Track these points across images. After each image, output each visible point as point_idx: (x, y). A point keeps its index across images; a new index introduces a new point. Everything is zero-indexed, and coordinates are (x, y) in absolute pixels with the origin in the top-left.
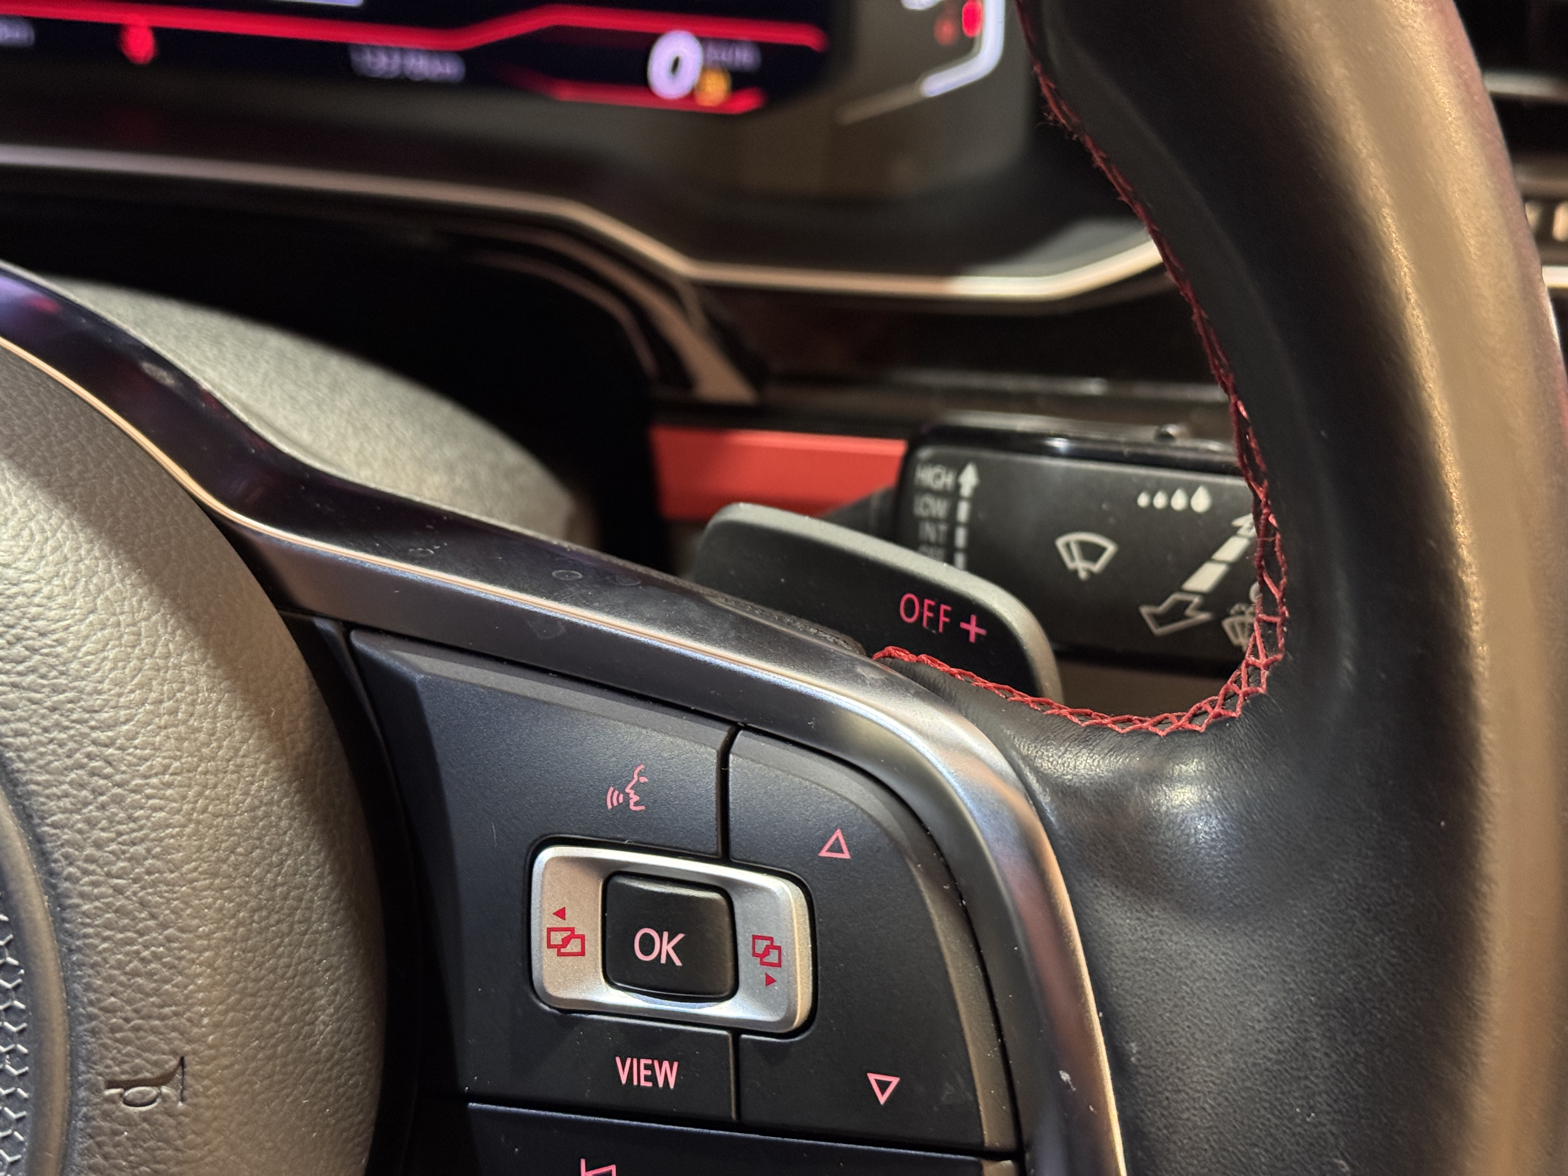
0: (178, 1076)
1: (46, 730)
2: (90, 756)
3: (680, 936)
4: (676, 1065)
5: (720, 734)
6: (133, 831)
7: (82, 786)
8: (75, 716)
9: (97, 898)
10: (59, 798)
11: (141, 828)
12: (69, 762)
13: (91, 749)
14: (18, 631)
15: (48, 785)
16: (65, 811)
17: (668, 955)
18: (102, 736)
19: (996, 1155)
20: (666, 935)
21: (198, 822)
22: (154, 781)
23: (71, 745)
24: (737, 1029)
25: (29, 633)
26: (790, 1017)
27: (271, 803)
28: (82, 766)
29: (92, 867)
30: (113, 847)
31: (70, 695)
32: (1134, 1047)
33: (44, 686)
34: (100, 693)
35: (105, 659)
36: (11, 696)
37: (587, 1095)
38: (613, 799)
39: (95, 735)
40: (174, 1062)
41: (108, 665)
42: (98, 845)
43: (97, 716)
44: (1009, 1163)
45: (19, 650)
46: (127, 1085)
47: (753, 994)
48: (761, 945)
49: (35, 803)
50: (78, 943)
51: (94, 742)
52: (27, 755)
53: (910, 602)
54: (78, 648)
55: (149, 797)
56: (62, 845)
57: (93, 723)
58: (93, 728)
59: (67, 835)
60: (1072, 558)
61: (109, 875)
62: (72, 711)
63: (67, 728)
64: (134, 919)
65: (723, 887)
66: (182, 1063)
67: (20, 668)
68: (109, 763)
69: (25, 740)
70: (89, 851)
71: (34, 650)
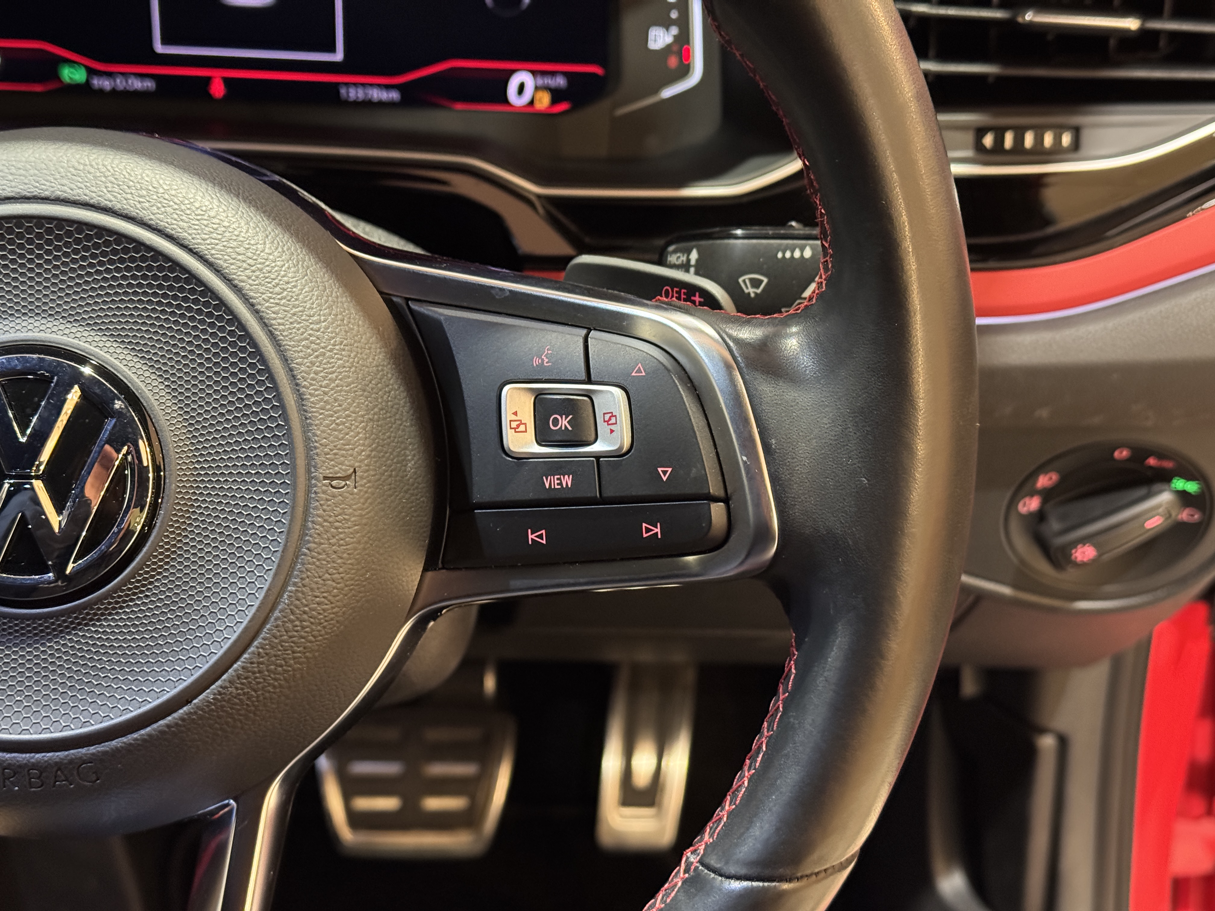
0: (353, 477)
1: (291, 323)
2: (310, 335)
3: (571, 417)
4: (571, 476)
5: (584, 332)
6: (330, 368)
7: (308, 348)
8: (303, 318)
9: (317, 396)
10: (299, 352)
11: (333, 367)
12: (302, 337)
13: (311, 332)
14: (276, 281)
15: (294, 346)
16: (302, 358)
17: (565, 426)
18: (315, 327)
19: (716, 500)
20: (564, 416)
21: (356, 367)
22: (337, 347)
23: (302, 330)
24: (598, 457)
25: (281, 282)
26: (621, 448)
27: (383, 366)
28: (307, 339)
29: (314, 382)
30: (322, 374)
31: (300, 309)
32: (773, 441)
33: (289, 305)
34: (312, 308)
35: (313, 295)
36: (277, 308)
37: (531, 496)
38: (536, 362)
39: (311, 326)
40: (352, 470)
41: (315, 298)
42: (316, 373)
43: (312, 318)
44: (722, 504)
45: (277, 289)
46: (332, 479)
47: (605, 440)
48: (607, 417)
49: (289, 354)
50: (310, 415)
51: (312, 329)
52: (285, 333)
53: (667, 291)
54: (302, 290)
55: (336, 354)
56: (301, 372)
57: (310, 321)
58: (311, 323)
59: (303, 368)
60: (747, 288)
61: (321, 386)
62: (302, 316)
63: (300, 323)
64: (332, 406)
65: (588, 395)
66: (355, 469)
67: (279, 297)
68: (318, 338)
69: (283, 327)
70: (312, 375)
71: (284, 290)
